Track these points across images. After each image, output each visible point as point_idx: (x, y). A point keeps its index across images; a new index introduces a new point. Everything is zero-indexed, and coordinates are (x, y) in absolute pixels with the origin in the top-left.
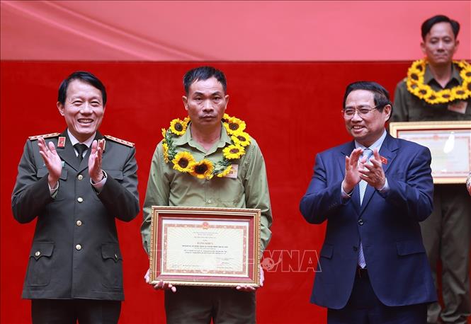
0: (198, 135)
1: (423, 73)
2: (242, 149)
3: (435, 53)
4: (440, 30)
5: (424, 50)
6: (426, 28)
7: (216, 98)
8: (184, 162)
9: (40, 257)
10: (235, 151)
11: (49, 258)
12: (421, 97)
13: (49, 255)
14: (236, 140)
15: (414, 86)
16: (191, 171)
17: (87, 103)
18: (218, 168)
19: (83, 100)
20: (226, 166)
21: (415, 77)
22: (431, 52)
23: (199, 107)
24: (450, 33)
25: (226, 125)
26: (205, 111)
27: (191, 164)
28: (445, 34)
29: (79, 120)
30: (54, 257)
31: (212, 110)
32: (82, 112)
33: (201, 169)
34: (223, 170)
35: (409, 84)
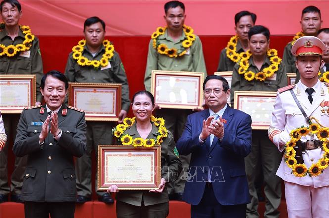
0: (171, 34)
1: (236, 45)
2: (191, 43)
3: (243, 34)
4: (245, 20)
5: (236, 31)
6: (237, 18)
7: (180, 17)
8: (163, 49)
9: (29, 177)
10: (187, 43)
11: (33, 178)
12: (234, 60)
13: (33, 176)
14: (188, 38)
15: (231, 53)
16: (166, 53)
17: (55, 90)
18: (179, 52)
19: (53, 88)
20: (183, 50)
21: (231, 47)
22: (241, 33)
23: (172, 21)
24: (251, 22)
25: (184, 30)
26: (175, 23)
27: (166, 50)
28: (248, 23)
29: (51, 100)
30: (36, 177)
31: (178, 23)
32: (52, 95)
33: (171, 52)
34: (181, 52)
35: (227, 52)
